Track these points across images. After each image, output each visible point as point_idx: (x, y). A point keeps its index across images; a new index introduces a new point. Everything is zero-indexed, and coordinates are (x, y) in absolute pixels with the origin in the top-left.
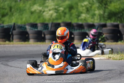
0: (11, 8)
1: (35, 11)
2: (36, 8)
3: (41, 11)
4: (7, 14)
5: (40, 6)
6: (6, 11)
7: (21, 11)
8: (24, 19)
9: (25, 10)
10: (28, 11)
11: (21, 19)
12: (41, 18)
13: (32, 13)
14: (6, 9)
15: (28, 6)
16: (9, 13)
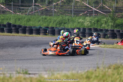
0: (69, 20)
1: (80, 21)
2: (81, 20)
3: (83, 22)
4: (67, 23)
5: (83, 20)
6: (66, 21)
7: (73, 21)
8: (75, 26)
9: (75, 21)
10: (77, 22)
11: (73, 25)
12: (83, 26)
13: (79, 23)
14: (66, 20)
15: (77, 19)
16: (68, 23)
